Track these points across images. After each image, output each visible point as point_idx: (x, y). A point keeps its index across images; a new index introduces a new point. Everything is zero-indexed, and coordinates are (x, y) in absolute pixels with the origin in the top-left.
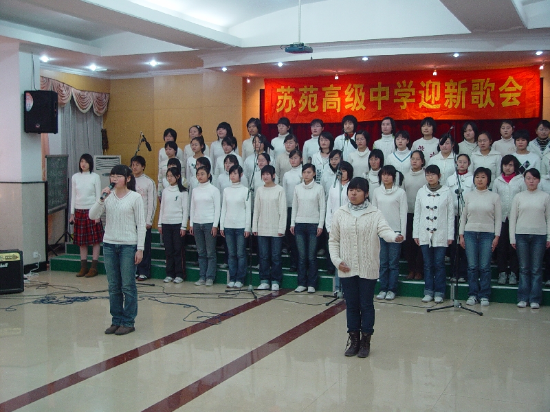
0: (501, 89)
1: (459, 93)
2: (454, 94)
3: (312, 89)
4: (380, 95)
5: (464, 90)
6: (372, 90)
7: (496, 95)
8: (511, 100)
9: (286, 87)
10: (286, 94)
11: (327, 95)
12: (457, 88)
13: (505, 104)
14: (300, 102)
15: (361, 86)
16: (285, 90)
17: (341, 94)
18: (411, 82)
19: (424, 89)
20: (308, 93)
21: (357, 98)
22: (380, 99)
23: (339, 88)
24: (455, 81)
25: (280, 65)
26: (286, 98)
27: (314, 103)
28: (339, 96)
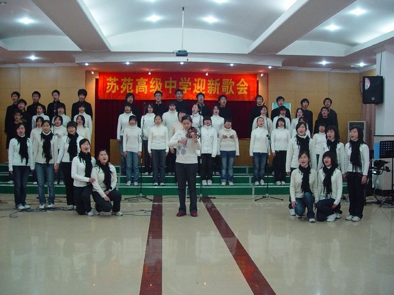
0: (238, 85)
1: (216, 86)
2: (213, 86)
3: (129, 80)
4: (171, 85)
5: (219, 84)
6: (166, 82)
7: (235, 88)
8: (243, 91)
9: (113, 78)
10: (112, 82)
11: (139, 84)
12: (214, 83)
13: (240, 93)
14: (122, 87)
15: (160, 79)
16: (112, 79)
17: (148, 84)
18: (189, 79)
19: (196, 83)
20: (127, 82)
21: (157, 87)
22: (171, 87)
23: (147, 80)
24: (213, 79)
25: (128, 63)
26: (112, 84)
27: (131, 88)
28: (146, 84)
